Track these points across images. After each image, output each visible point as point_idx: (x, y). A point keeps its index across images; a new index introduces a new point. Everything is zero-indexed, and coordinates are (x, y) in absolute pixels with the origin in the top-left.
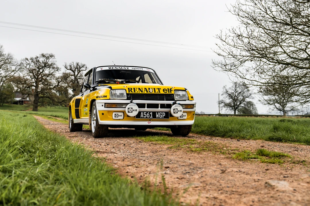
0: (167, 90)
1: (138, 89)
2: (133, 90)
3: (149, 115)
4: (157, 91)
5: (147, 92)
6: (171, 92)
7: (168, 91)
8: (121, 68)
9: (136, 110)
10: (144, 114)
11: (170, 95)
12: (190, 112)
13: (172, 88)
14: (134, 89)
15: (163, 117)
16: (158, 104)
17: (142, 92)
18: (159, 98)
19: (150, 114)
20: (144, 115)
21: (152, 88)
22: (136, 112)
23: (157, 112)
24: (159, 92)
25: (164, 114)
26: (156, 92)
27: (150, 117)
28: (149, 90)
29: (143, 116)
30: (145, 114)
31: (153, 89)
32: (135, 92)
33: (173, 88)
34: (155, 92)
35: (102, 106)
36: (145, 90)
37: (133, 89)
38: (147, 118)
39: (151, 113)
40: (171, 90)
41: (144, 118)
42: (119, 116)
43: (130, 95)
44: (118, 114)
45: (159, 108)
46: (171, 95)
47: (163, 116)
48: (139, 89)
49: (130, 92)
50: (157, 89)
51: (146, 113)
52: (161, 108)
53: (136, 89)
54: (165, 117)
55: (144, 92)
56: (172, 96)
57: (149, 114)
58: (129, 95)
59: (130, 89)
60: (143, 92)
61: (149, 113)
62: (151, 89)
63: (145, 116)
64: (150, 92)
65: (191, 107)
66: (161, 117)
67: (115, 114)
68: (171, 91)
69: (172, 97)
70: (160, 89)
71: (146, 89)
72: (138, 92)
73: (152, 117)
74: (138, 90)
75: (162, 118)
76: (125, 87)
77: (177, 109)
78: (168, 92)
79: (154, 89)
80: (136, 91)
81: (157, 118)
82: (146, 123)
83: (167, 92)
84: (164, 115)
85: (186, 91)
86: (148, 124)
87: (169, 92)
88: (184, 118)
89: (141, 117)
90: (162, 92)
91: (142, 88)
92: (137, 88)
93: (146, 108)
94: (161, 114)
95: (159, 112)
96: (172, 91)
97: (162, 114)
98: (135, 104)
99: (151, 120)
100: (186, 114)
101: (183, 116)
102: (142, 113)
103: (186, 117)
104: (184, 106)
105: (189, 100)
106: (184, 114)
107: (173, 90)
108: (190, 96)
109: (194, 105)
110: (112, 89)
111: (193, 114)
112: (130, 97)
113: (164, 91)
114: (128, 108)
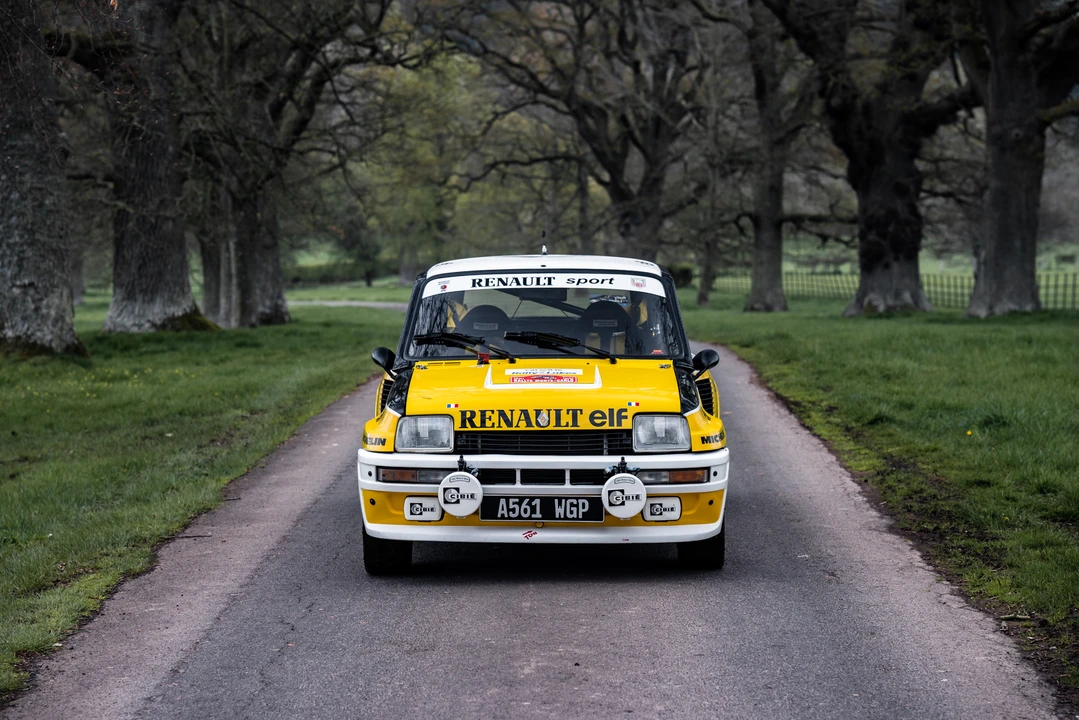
0: (604, 417)
1: (497, 413)
2: (477, 421)
3: (528, 507)
4: (566, 419)
5: (529, 424)
6: (619, 424)
7: (607, 420)
8: (521, 282)
9: (473, 494)
10: (511, 506)
11: (616, 436)
12: (696, 496)
13: (626, 406)
14: (483, 413)
15: (580, 516)
16: (562, 472)
17: (509, 423)
18: (571, 448)
19: (533, 504)
20: (509, 510)
21: (549, 411)
22: (472, 501)
23: (560, 499)
24: (575, 422)
25: (584, 504)
26: (563, 423)
27: (533, 516)
28: (537, 416)
29: (505, 512)
30: (514, 504)
31: (553, 414)
33: (633, 404)
34: (558, 423)
35: (370, 474)
36: (523, 417)
37: (478, 415)
38: (520, 517)
39: (537, 502)
40: (623, 414)
41: (509, 518)
42: (425, 510)
43: (467, 437)
44: (421, 505)
45: (567, 484)
46: (621, 436)
47: (581, 510)
48: (502, 413)
49: (468, 424)
50: (568, 411)
51: (517, 500)
52: (573, 483)
53: (488, 414)
54: (586, 516)
55: (517, 426)
56: (624, 436)
57: (529, 504)
58: (464, 437)
59: (468, 415)
60: (515, 424)
61: (527, 500)
62: (544, 415)
63: (514, 510)
64: (538, 424)
65: (697, 479)
66: (575, 515)
67: (412, 505)
68: (620, 418)
69: (621, 441)
70: (581, 411)
71: (525, 412)
72: (496, 425)
73: (540, 516)
74: (495, 418)
75: (578, 519)
76: (453, 406)
77: (622, 491)
79: (558, 412)
81: (560, 518)
82: (516, 536)
83: (603, 423)
84: (584, 507)
85: (686, 415)
86: (525, 541)
87: (611, 424)
88: (667, 515)
89: (499, 516)
90: (584, 424)
91: (512, 411)
92: (493, 412)
93: (518, 484)
94: (572, 505)
95: (567, 499)
96: (626, 417)
97: (577, 506)
98: (473, 474)
99: (535, 526)
100: (676, 503)
101: (665, 510)
102: (503, 502)
103: (675, 515)
104: (664, 473)
105: (690, 452)
106: (667, 503)
107: (630, 414)
108: (696, 435)
109: (708, 469)
110: (404, 415)
111: (706, 500)
112: (466, 446)
113: (592, 417)
114: (445, 490)
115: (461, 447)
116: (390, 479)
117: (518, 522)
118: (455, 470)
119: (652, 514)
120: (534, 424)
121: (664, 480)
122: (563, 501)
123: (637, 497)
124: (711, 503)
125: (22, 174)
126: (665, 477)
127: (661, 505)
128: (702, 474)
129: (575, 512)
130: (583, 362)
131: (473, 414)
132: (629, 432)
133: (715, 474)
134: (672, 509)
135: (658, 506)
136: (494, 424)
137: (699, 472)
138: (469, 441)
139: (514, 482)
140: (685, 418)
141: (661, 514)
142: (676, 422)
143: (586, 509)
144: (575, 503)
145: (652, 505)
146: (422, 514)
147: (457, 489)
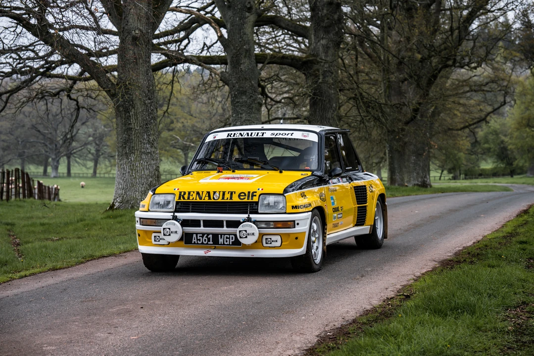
0: (245, 195)
2: (186, 196)
3: (206, 239)
4: (227, 196)
5: (210, 198)
6: (252, 199)
7: (247, 197)
9: (176, 232)
10: (199, 238)
12: (288, 235)
13: (256, 190)
14: (189, 193)
15: (231, 244)
16: (222, 221)
18: (228, 210)
19: (209, 237)
20: (197, 240)
23: (221, 235)
24: (231, 198)
25: (232, 237)
26: (225, 198)
27: (209, 243)
28: (214, 195)
29: (196, 241)
30: (200, 237)
31: (221, 193)
32: (189, 198)
33: (260, 189)
34: (223, 198)
36: (207, 195)
37: (187, 193)
38: (202, 243)
39: (211, 236)
40: (255, 194)
41: (198, 244)
42: (161, 239)
43: (181, 204)
44: (159, 236)
45: (225, 227)
46: (253, 205)
47: (231, 241)
48: (198, 193)
49: (182, 198)
51: (201, 235)
52: (227, 227)
53: (192, 193)
54: (233, 243)
55: (204, 199)
57: (207, 237)
59: (183, 194)
60: (203, 198)
61: (206, 235)
62: (217, 194)
63: (200, 240)
64: (214, 198)
65: (288, 226)
66: (228, 243)
67: (155, 236)
68: (253, 196)
69: (253, 207)
70: (235, 192)
72: (195, 198)
73: (212, 243)
74: (195, 195)
75: (229, 245)
76: (176, 189)
77: (246, 231)
78: (246, 199)
79: (224, 193)
80: (191, 196)
81: (221, 244)
82: (200, 253)
83: (245, 198)
84: (232, 239)
85: (285, 195)
86: (205, 255)
87: (248, 199)
88: (274, 244)
89: (193, 242)
90: (236, 199)
91: (203, 192)
92: (194, 192)
93: (202, 228)
94: (227, 238)
95: (224, 235)
96: (256, 196)
97: (229, 238)
98: (178, 222)
99: (211, 248)
100: (278, 238)
101: (273, 241)
102: (195, 236)
103: (278, 244)
104: (272, 223)
105: (285, 213)
106: (274, 238)
107: (258, 194)
108: (289, 205)
109: (294, 221)
110: (154, 194)
111: (293, 237)
112: (180, 209)
113: (239, 196)
114: (164, 229)
115: (178, 209)
116: (145, 224)
117: (202, 246)
118: (170, 220)
119: (266, 243)
120: (212, 198)
121: (272, 226)
122: (223, 236)
123: (253, 233)
124: (297, 238)
125: (241, 114)
126: (272, 225)
127: (271, 239)
128: (292, 224)
129: (228, 242)
130: (266, 172)
131: (185, 193)
132: (257, 203)
133: (298, 224)
134: (276, 241)
135: (269, 239)
136: (194, 198)
137: (289, 223)
138: (183, 206)
139: (200, 226)
140: (285, 196)
141: (271, 243)
142: (280, 198)
143: (233, 240)
144: (228, 237)
145: (266, 239)
146: (159, 241)
147: (169, 229)
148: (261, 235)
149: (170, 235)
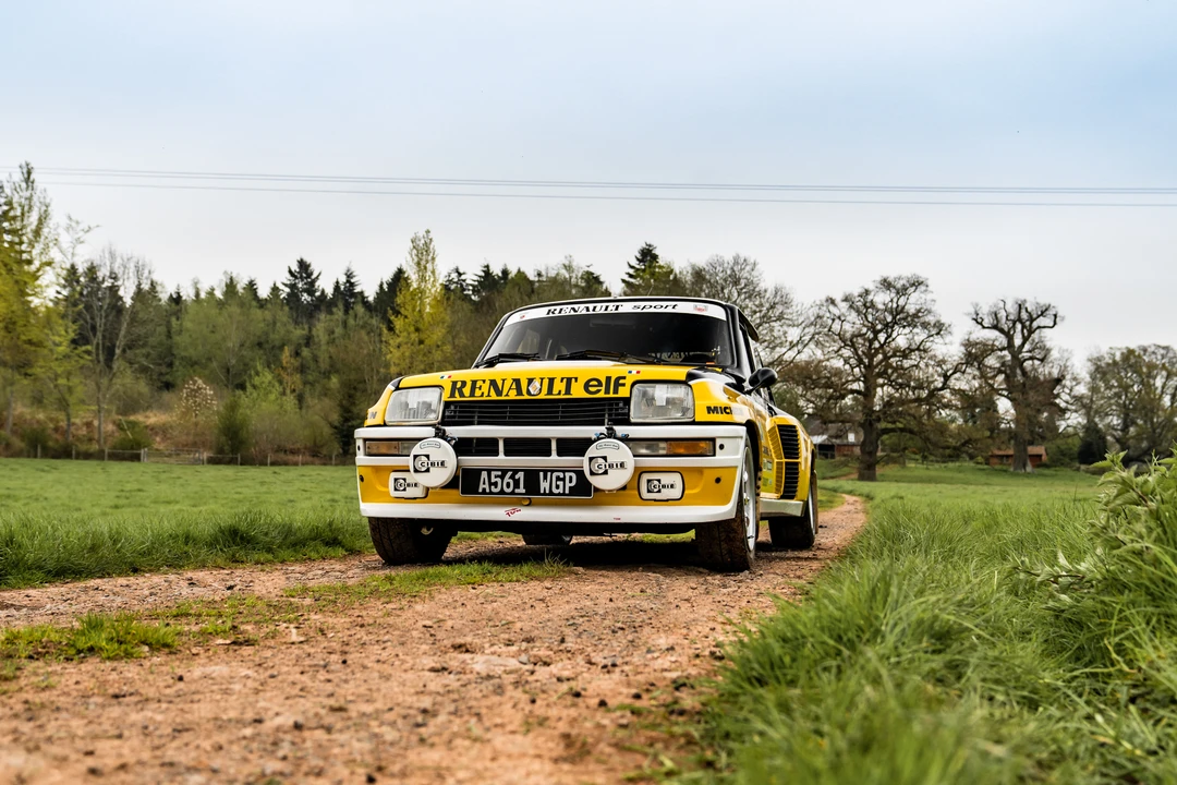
0: (600, 384)
1: (488, 383)
2: (467, 391)
3: (511, 481)
4: (559, 386)
5: (519, 392)
7: (603, 388)
8: (591, 309)
9: (443, 463)
10: (493, 480)
11: (604, 405)
12: (700, 470)
13: (624, 375)
14: (474, 384)
15: (567, 492)
16: (548, 441)
18: (562, 417)
19: (517, 477)
20: (491, 484)
21: (542, 379)
22: (443, 469)
23: (545, 472)
24: (568, 391)
25: (571, 478)
26: (555, 391)
27: (517, 491)
28: (528, 386)
29: (487, 486)
30: (496, 477)
31: (546, 382)
32: (472, 394)
33: (634, 372)
34: (550, 391)
35: (359, 448)
36: (514, 386)
37: (469, 385)
38: (502, 492)
39: (520, 475)
40: (621, 381)
41: (491, 493)
43: (456, 407)
44: (404, 480)
45: (554, 456)
46: (617, 404)
47: (568, 485)
48: (493, 383)
49: (457, 394)
50: (562, 379)
51: (500, 473)
52: (560, 454)
53: (479, 384)
54: (573, 491)
55: (507, 395)
56: (621, 405)
57: (512, 477)
58: (452, 408)
59: (459, 385)
60: (504, 393)
61: (510, 473)
62: (537, 384)
63: (496, 484)
64: (529, 393)
65: (699, 452)
66: (561, 490)
67: (396, 480)
68: (618, 384)
69: (617, 410)
70: (576, 379)
71: (517, 381)
72: (486, 394)
73: (524, 491)
74: (486, 387)
75: (564, 494)
76: (446, 377)
77: (605, 458)
78: (603, 391)
79: (551, 381)
80: (477, 390)
81: (545, 494)
82: (497, 514)
83: (599, 391)
84: (571, 482)
85: (690, 383)
86: (507, 518)
87: (607, 392)
88: (666, 494)
89: (480, 490)
90: (578, 392)
91: (504, 380)
93: (501, 456)
94: (558, 479)
95: (552, 472)
96: (624, 385)
97: (563, 480)
98: (449, 442)
99: (520, 503)
100: (676, 479)
101: (664, 486)
102: (484, 474)
103: (676, 493)
104: (662, 445)
105: (694, 423)
106: (666, 479)
107: (628, 382)
108: (701, 404)
109: (713, 440)
110: (398, 389)
111: (710, 477)
112: (454, 417)
113: (587, 386)
114: (415, 459)
115: (449, 417)
116: (375, 451)
117: (501, 498)
119: (649, 491)
120: (524, 392)
121: (662, 452)
122: (549, 474)
123: (622, 465)
124: (718, 480)
126: (664, 449)
127: (659, 481)
128: (709, 446)
129: (561, 487)
131: (464, 384)
132: (627, 401)
133: (722, 447)
134: (672, 486)
135: (656, 482)
136: (483, 393)
137: (703, 444)
138: (457, 411)
139: (497, 454)
140: (690, 386)
141: (659, 491)
142: (680, 391)
143: (573, 484)
144: (562, 476)
145: (649, 481)
146: (405, 490)
147: (428, 456)
148: (639, 472)
149: (428, 470)
